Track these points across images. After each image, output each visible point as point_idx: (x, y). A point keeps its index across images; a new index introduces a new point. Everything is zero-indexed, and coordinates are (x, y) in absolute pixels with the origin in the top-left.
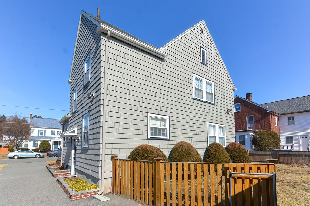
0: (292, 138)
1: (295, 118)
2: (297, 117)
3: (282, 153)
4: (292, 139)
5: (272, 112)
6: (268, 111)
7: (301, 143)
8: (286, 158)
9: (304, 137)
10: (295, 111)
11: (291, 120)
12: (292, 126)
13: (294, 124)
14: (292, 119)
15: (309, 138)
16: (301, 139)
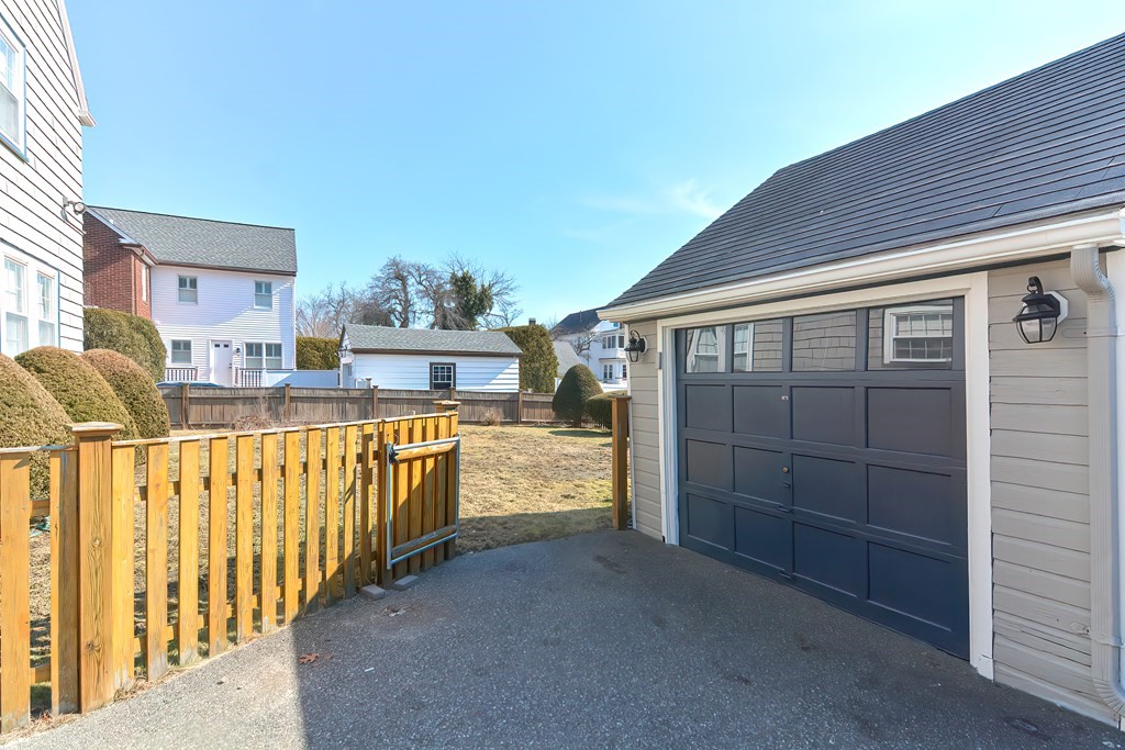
0: (187, 345)
1: (199, 284)
2: (206, 282)
3: (195, 394)
4: (190, 349)
5: (139, 246)
6: (122, 241)
7: (212, 364)
8: (208, 407)
9: (222, 346)
10: (199, 261)
11: (188, 287)
12: (188, 308)
13: (196, 301)
14: (191, 286)
15: (234, 349)
16: (213, 350)
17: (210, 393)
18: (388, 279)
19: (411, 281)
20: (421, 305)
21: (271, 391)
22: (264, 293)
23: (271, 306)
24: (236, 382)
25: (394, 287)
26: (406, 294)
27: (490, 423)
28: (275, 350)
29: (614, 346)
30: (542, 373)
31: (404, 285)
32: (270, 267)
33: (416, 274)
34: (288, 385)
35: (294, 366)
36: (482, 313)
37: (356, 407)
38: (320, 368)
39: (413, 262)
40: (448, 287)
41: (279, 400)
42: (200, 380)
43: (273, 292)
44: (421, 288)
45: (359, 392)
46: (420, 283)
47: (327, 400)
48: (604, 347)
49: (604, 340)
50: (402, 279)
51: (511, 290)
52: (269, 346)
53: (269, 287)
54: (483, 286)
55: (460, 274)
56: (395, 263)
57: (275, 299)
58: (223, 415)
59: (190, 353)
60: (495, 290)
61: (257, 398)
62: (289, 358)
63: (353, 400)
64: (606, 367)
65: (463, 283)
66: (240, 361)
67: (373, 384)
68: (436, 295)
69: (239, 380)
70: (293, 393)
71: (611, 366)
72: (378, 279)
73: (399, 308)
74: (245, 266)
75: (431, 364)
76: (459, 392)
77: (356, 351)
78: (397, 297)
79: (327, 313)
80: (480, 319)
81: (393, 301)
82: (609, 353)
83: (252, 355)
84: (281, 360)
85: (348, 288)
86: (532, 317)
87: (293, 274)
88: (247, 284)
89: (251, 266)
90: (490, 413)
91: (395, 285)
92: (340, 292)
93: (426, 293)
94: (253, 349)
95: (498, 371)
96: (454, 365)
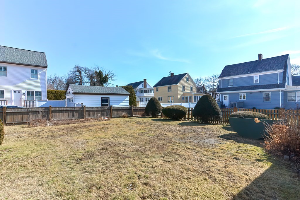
0: (2, 92)
1: (8, 69)
2: (10, 68)
3: (9, 111)
7: (13, 98)
8: (15, 116)
9: (17, 92)
10: (8, 61)
12: (3, 78)
13: (6, 75)
14: (4, 70)
15: (22, 93)
16: (13, 94)
17: (16, 110)
18: (75, 72)
19: (83, 73)
20: (87, 80)
21: (43, 109)
22: (34, 73)
23: (37, 78)
24: (24, 105)
25: (77, 74)
26: (81, 76)
27: (124, 117)
28: (39, 94)
29: (143, 93)
30: (132, 100)
31: (80, 74)
32: (37, 64)
33: (84, 70)
34: (51, 106)
35: (46, 99)
36: (105, 83)
37: (77, 113)
38: (53, 100)
39: (83, 67)
40: (94, 75)
41: (47, 112)
42: (9, 105)
43: (38, 73)
44: (86, 75)
45: (78, 108)
46: (86, 73)
47: (66, 111)
48: (140, 93)
49: (140, 91)
50: (80, 72)
51: (115, 76)
52: (36, 92)
53: (36, 72)
54: (106, 75)
55: (98, 71)
56: (77, 67)
57: (39, 76)
58: (22, 119)
59: (4, 95)
60: (109, 76)
61: (38, 112)
62: (44, 96)
63: (76, 111)
64: (141, 98)
65: (100, 74)
66: (25, 98)
67: (84, 105)
68: (91, 77)
69: (25, 104)
70: (53, 109)
71: (142, 98)
72: (72, 72)
73: (79, 81)
74: (27, 63)
75: (101, 98)
76: (113, 107)
77: (75, 93)
78: (78, 78)
79: (50, 83)
80: (104, 85)
81: (77, 79)
82: (141, 94)
83: (37, 95)
84: (41, 97)
85: (57, 75)
86: (117, 85)
87: (46, 67)
88: (28, 70)
89: (29, 64)
90: (124, 114)
91: (78, 74)
92: (54, 77)
93: (88, 76)
94: (30, 93)
95: (122, 100)
96: (109, 98)
